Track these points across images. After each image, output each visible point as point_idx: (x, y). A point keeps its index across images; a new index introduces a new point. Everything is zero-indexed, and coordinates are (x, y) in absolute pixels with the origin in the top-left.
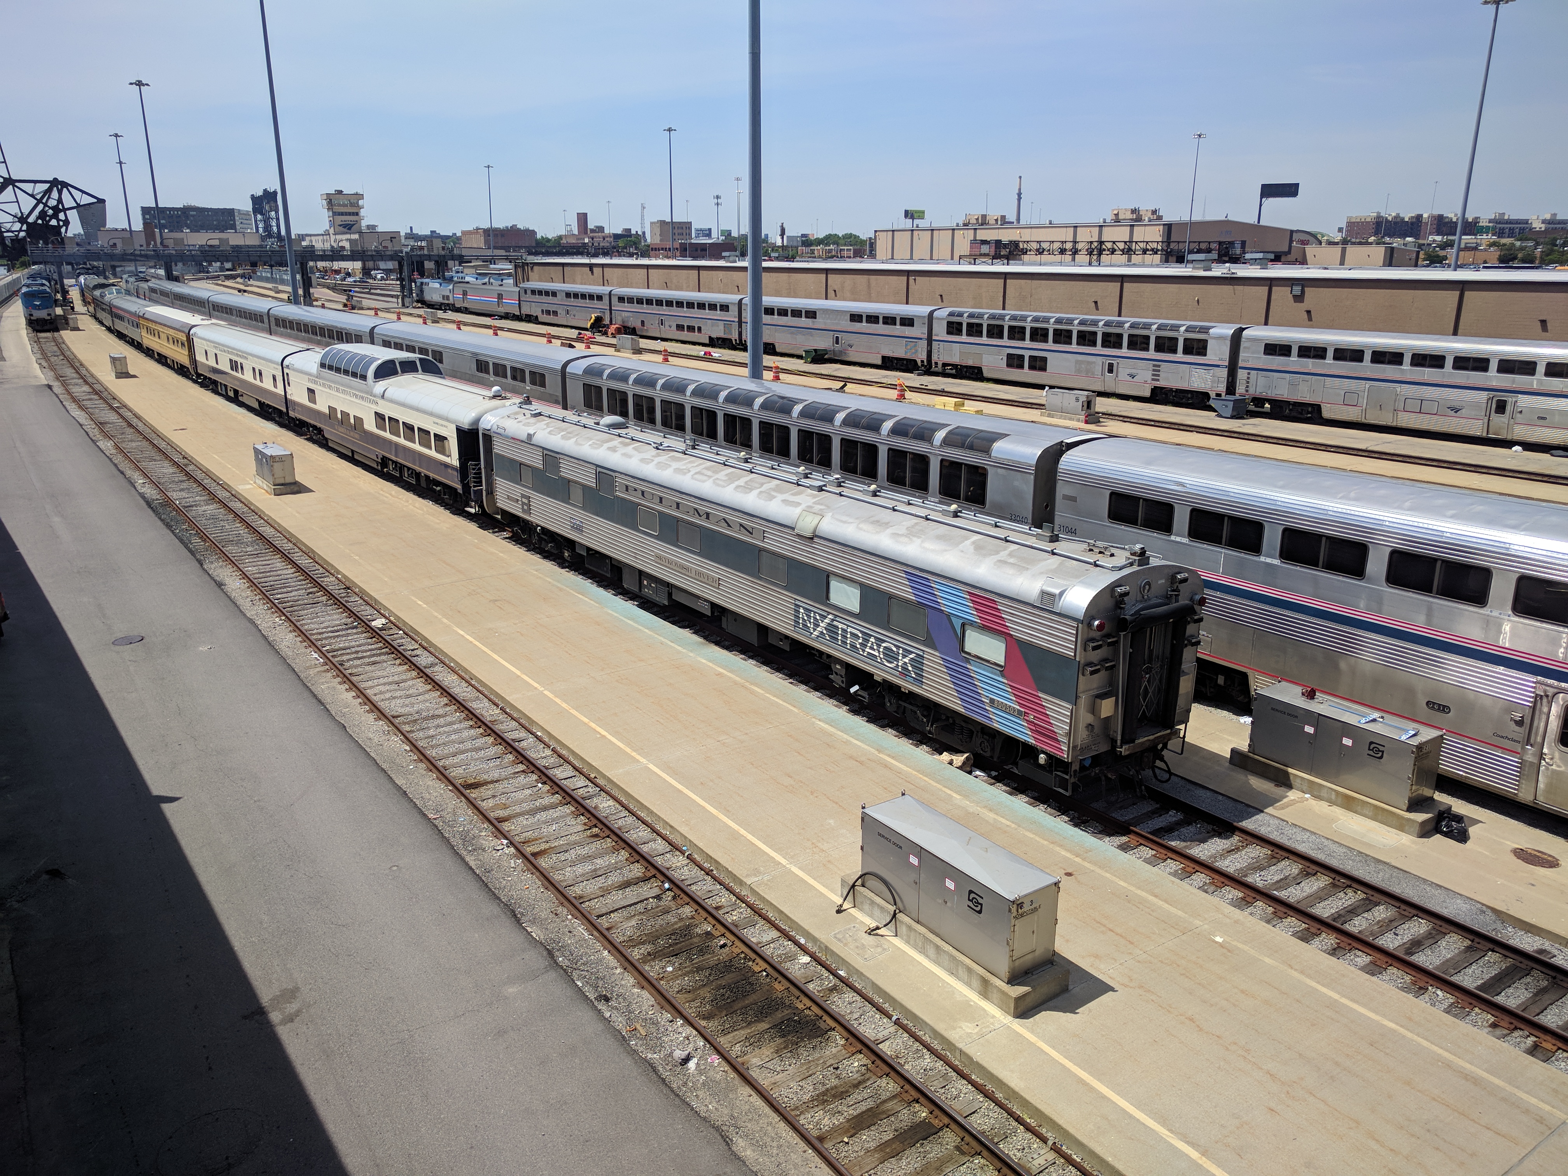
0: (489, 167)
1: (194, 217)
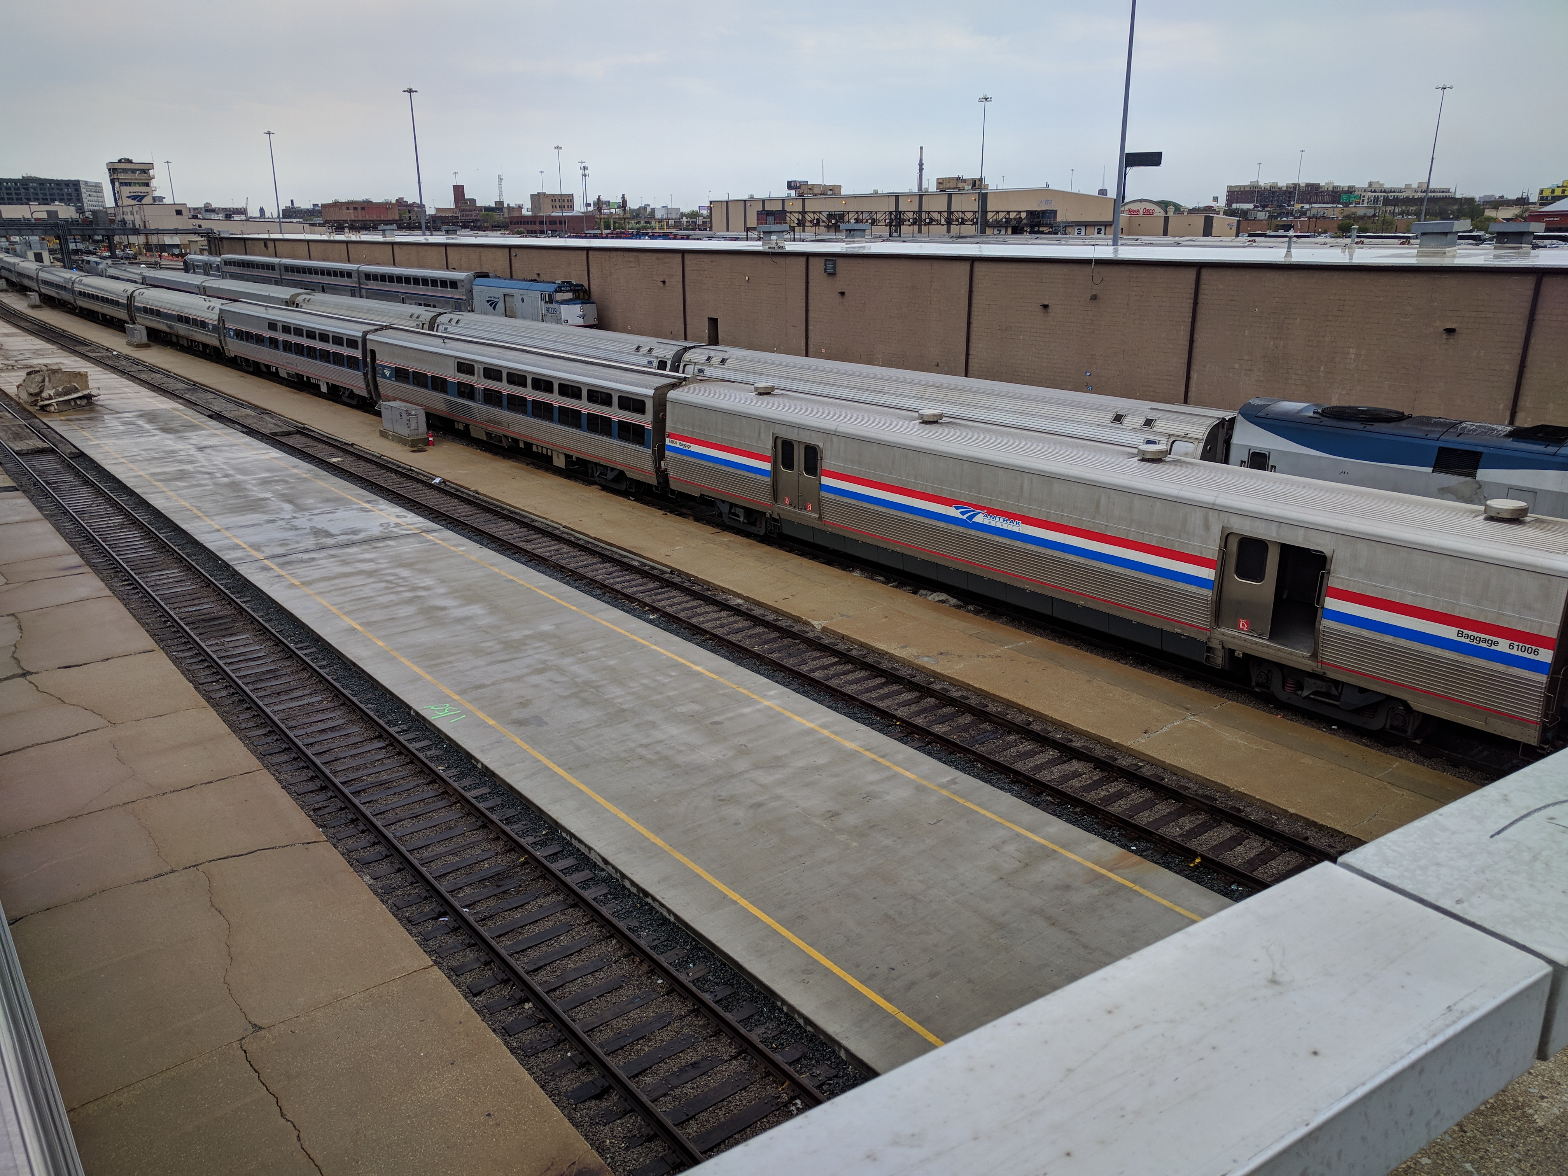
0: (270, 134)
1: (34, 189)
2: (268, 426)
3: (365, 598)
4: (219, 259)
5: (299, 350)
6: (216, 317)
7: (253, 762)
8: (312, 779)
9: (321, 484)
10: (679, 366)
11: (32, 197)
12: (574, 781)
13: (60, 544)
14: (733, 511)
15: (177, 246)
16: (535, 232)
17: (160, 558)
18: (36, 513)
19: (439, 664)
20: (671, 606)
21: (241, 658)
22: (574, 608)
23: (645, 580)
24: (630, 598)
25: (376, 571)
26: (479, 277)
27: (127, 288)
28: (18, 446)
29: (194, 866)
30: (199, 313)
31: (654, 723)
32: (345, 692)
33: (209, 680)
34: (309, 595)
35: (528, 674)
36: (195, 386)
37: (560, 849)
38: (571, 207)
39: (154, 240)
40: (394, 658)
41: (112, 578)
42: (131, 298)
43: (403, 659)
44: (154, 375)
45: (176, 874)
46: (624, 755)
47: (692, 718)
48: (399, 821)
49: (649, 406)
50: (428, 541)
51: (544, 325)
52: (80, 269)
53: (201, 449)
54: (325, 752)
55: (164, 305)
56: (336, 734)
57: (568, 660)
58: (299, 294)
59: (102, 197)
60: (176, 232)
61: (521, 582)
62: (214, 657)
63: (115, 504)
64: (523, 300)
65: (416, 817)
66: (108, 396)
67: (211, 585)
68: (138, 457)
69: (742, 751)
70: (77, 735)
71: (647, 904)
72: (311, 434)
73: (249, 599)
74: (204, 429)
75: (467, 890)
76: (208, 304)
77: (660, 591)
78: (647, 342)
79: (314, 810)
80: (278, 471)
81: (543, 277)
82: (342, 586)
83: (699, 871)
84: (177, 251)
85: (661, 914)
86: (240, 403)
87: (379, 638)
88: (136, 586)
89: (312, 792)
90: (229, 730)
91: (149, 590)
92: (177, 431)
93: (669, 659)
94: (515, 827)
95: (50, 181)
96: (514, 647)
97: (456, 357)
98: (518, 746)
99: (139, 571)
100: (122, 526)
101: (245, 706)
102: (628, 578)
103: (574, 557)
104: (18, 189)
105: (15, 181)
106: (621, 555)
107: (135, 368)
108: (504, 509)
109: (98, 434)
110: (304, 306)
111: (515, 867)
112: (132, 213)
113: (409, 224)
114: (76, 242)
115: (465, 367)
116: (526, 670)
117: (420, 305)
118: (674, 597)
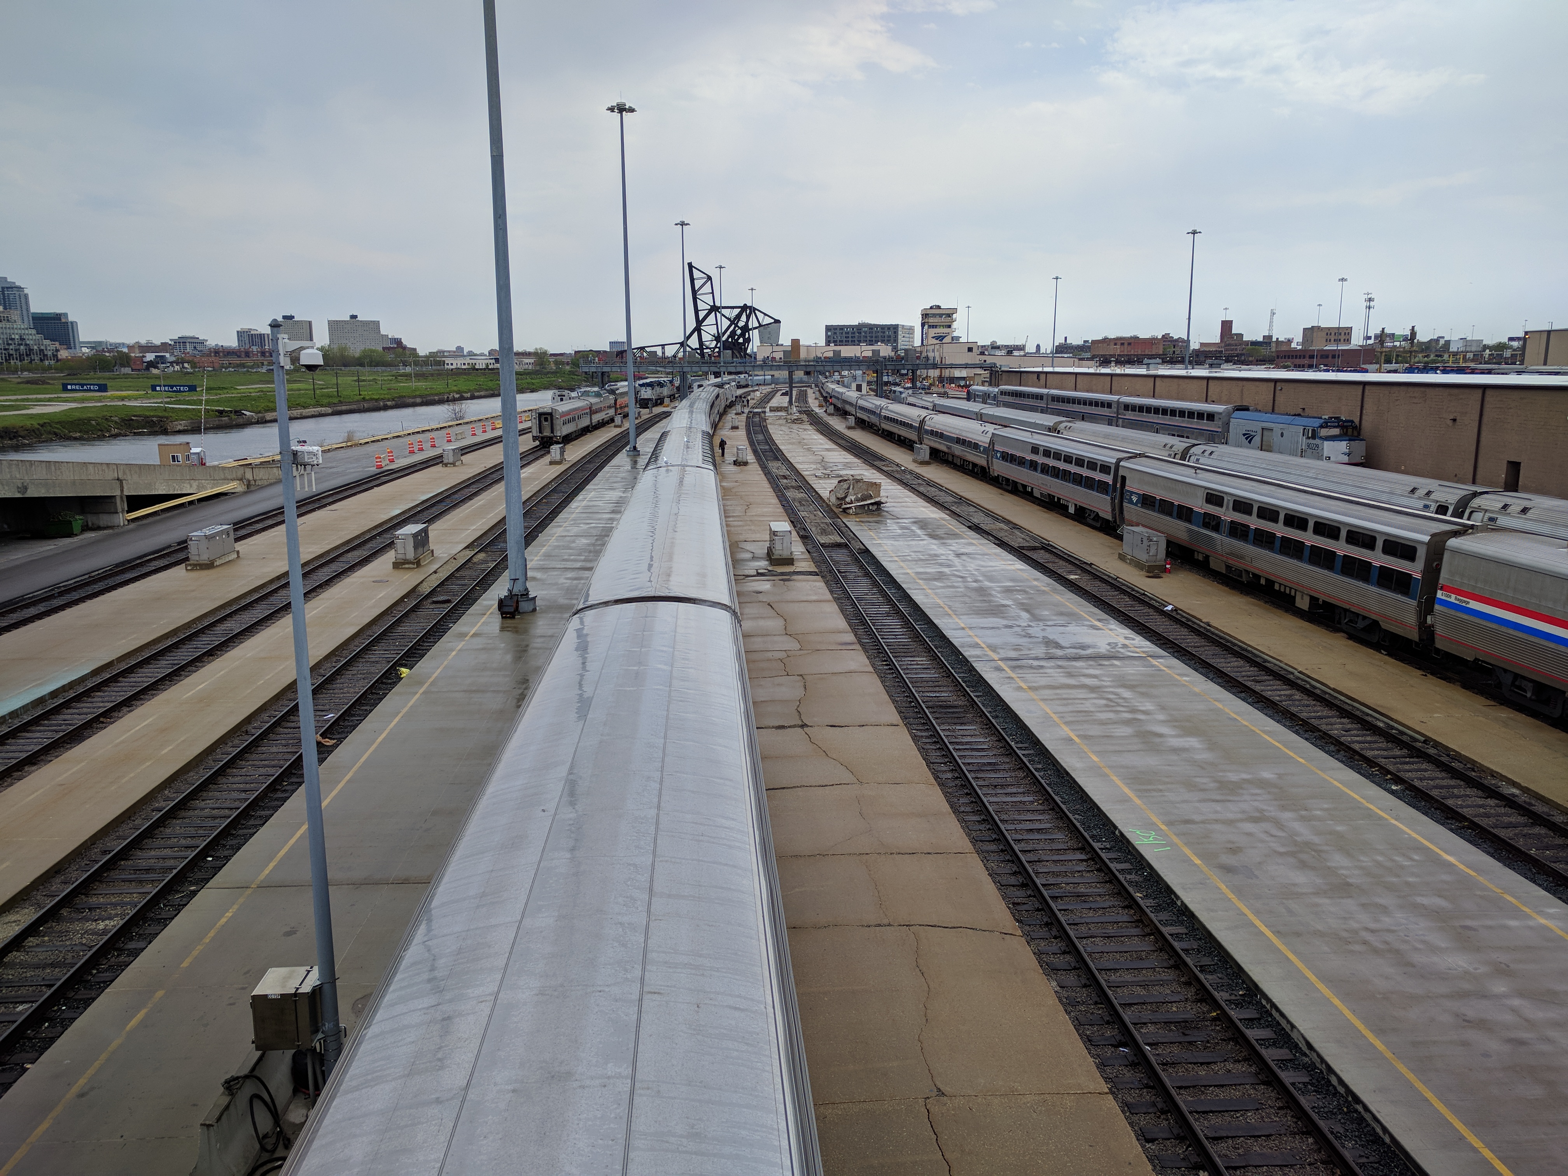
0: (1057, 278)
1: (865, 332)
2: (1017, 540)
3: (1085, 712)
4: (997, 390)
5: (1056, 473)
6: (988, 440)
7: (966, 844)
8: (1015, 873)
9: (1058, 598)
10: (1463, 512)
11: (862, 339)
12: (1282, 947)
13: (841, 623)
14: (1517, 683)
15: (964, 378)
16: (1303, 366)
17: (913, 645)
18: (828, 596)
19: (1149, 790)
20: (1421, 779)
21: (968, 747)
22: (1301, 760)
23: (1390, 745)
24: (1370, 762)
25: (1099, 687)
26: (1237, 410)
27: (921, 414)
28: (824, 539)
29: (907, 926)
30: (974, 437)
31: (1385, 907)
32: (1056, 798)
33: (939, 761)
34: (1034, 700)
35: (1242, 820)
36: (961, 500)
37: (1257, 1016)
38: (1348, 341)
39: (947, 373)
40: (1106, 775)
41: (875, 657)
42: (922, 422)
43: (1114, 778)
44: (929, 488)
45: (892, 928)
46: (1344, 934)
47: (1434, 914)
48: (1091, 937)
49: (1421, 553)
50: (1153, 666)
51: (1303, 461)
52: (887, 398)
53: (958, 555)
54: (1030, 851)
55: (948, 429)
56: (1043, 837)
57: (1287, 815)
58: (1061, 422)
59: (913, 338)
60: (966, 366)
61: (1246, 723)
62: (946, 741)
63: (885, 595)
64: (1282, 435)
65: (1108, 937)
66: (892, 504)
67: (951, 676)
68: (908, 558)
69: (1502, 971)
70: (833, 785)
71: (1356, 1111)
72: (1054, 550)
73: (981, 694)
74: (963, 538)
75: (1151, 1028)
76: (984, 428)
77: (1407, 760)
78: (1425, 484)
79: (1014, 904)
80: (1021, 581)
81: (1308, 412)
82: (1065, 696)
83: (1429, 1095)
84: (962, 383)
85: (1373, 1128)
86: (996, 517)
87: (1094, 752)
88: (892, 667)
89: (1013, 886)
90: (950, 810)
91: (901, 672)
92: (943, 538)
93: (1411, 838)
94: (1209, 977)
95: (877, 326)
96: (1230, 789)
97: (1206, 488)
98: (1223, 893)
99: (896, 655)
100: (888, 614)
101: (966, 791)
102: (1369, 738)
103: (1308, 706)
104: (854, 333)
105: (853, 327)
106: (1363, 712)
107: (916, 481)
108: (1235, 645)
109: (881, 535)
110: (1065, 433)
111: (1204, 1019)
112: (933, 351)
113: (1171, 358)
114: (888, 376)
115: (1214, 498)
116: (1240, 816)
117: (1174, 435)
118: (1426, 770)
